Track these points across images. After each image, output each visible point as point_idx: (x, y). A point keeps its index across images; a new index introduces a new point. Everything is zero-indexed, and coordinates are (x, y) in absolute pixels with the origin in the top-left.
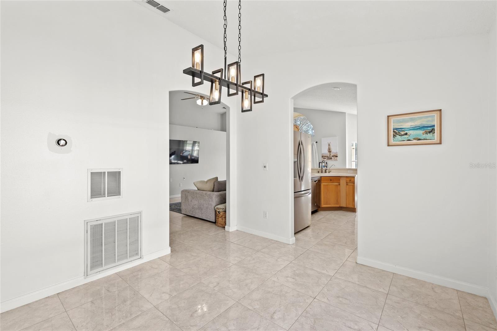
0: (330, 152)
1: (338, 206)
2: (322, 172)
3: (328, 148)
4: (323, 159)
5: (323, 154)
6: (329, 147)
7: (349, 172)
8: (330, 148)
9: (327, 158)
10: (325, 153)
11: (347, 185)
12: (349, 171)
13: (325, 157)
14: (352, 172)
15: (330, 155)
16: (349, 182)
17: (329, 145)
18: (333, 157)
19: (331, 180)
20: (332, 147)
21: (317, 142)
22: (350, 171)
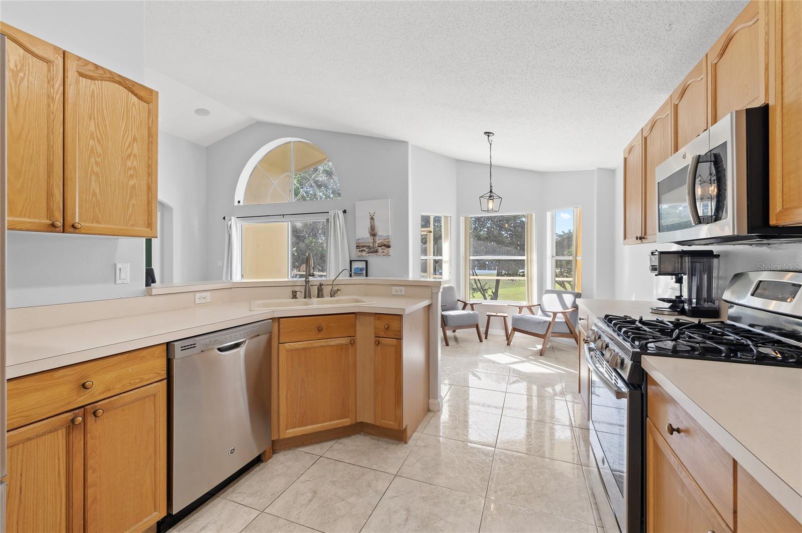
0: (373, 234)
1: (346, 422)
2: (308, 295)
3: (369, 225)
4: (360, 254)
5: (359, 239)
6: (371, 223)
7: (394, 293)
8: (374, 225)
9: (367, 250)
10: (363, 238)
11: (378, 343)
12: (394, 288)
13: (364, 248)
14: (403, 293)
15: (374, 242)
16: (382, 334)
17: (372, 219)
18: (380, 249)
19: (320, 330)
20: (377, 223)
21: (345, 212)
22: (398, 288)
